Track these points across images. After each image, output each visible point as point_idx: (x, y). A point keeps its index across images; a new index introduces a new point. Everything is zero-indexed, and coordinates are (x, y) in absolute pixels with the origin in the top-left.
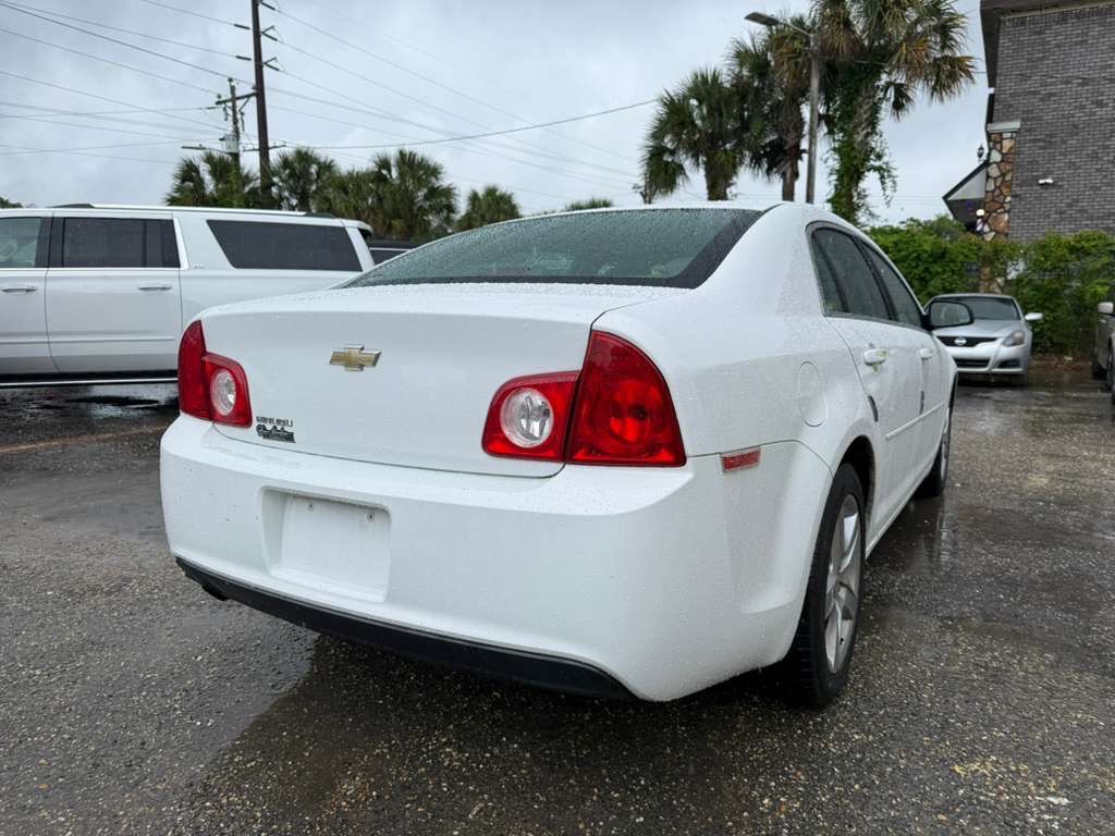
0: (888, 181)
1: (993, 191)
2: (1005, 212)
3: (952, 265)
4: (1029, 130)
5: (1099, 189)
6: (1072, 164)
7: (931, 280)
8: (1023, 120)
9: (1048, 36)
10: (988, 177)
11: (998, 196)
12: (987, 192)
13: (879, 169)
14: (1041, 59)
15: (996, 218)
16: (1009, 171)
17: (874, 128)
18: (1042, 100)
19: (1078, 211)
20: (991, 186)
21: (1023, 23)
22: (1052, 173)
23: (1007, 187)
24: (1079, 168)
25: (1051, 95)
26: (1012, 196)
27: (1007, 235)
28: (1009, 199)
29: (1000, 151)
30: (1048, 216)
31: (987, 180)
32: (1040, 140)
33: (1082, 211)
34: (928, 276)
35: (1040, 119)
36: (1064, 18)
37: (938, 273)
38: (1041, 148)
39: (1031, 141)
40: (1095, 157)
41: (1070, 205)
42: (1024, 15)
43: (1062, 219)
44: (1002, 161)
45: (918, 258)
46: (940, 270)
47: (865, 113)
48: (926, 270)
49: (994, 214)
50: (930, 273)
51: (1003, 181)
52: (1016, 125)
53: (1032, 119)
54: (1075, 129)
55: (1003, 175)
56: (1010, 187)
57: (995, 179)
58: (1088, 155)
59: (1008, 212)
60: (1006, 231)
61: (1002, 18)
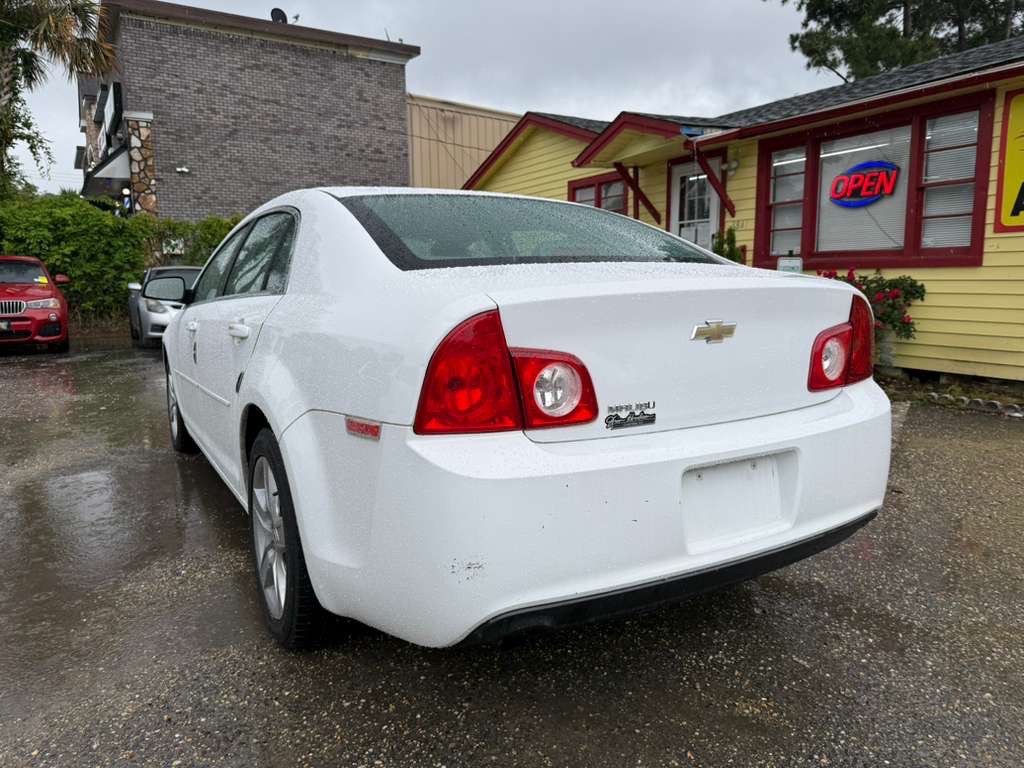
0: (40, 151)
1: (139, 173)
2: (152, 193)
3: (132, 240)
4: (160, 123)
5: (223, 180)
6: (200, 158)
7: (115, 253)
8: (154, 113)
9: (164, 42)
10: (131, 160)
11: (143, 178)
12: (132, 173)
13: (29, 138)
14: (162, 62)
15: (145, 199)
16: (150, 157)
17: (15, 94)
18: (167, 98)
19: (211, 198)
20: (136, 169)
21: (141, 26)
22: (186, 163)
23: (150, 171)
24: (206, 161)
25: (174, 95)
26: (156, 180)
27: (157, 214)
28: (153, 182)
29: (139, 138)
30: (189, 200)
31: (131, 163)
32: (172, 133)
33: (214, 198)
34: (112, 250)
35: (169, 114)
36: (175, 31)
37: (120, 247)
38: (173, 140)
39: (165, 133)
40: (216, 154)
41: (204, 192)
42: (142, 19)
43: (200, 204)
44: (142, 146)
45: (100, 232)
46: (121, 244)
47: (6, 76)
48: (109, 244)
49: (143, 194)
50: (112, 246)
51: (146, 165)
52: (150, 116)
53: (163, 113)
54: (198, 129)
55: (145, 160)
56: (152, 171)
57: (139, 162)
58: (211, 152)
59: (155, 193)
60: (157, 211)
61: (121, 15)
